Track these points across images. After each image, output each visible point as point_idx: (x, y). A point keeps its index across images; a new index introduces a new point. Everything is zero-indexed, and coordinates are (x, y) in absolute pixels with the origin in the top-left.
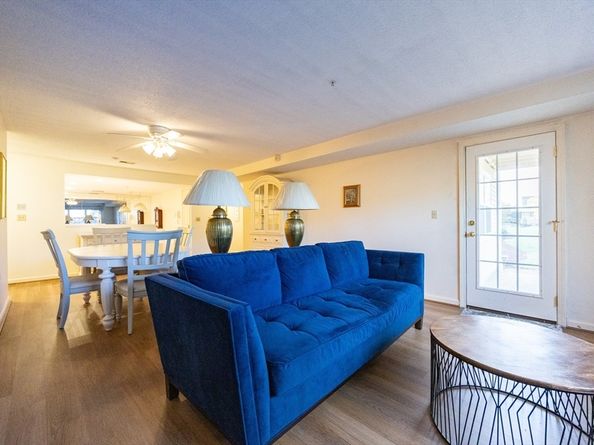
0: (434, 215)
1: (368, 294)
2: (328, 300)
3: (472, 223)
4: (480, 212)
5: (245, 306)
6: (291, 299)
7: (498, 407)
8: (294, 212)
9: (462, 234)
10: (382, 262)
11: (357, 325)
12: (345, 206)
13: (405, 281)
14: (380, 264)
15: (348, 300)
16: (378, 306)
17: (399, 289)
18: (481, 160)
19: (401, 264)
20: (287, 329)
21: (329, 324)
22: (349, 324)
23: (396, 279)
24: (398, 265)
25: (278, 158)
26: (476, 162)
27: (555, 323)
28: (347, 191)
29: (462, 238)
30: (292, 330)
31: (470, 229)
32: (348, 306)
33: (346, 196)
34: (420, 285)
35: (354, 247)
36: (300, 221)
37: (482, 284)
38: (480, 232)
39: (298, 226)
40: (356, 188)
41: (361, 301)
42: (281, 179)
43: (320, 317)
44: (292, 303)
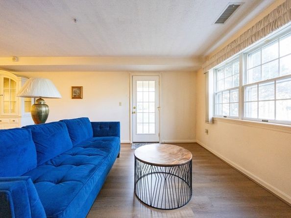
0: (120, 104)
1: (98, 146)
2: (73, 155)
3: (135, 108)
4: (138, 103)
5: (27, 180)
6: (45, 161)
7: (165, 179)
8: (40, 99)
9: (131, 112)
10: (100, 128)
11: (100, 164)
12: (73, 98)
13: (112, 136)
14: (99, 129)
15: (87, 152)
16: (105, 151)
17: (112, 140)
18: (138, 82)
19: (110, 128)
20: (54, 184)
21: (84, 170)
22: (96, 166)
23: (108, 136)
24: (108, 129)
25: (15, 58)
26: (136, 83)
27: (159, 142)
28: (74, 89)
29: (131, 114)
30: (57, 184)
31: (134, 110)
32: (89, 155)
33: (73, 92)
34: (119, 137)
35: (84, 121)
36: (46, 105)
37: (138, 133)
38: (138, 111)
39: (44, 109)
40: (80, 88)
41: (95, 151)
42: (18, 76)
43: (75, 167)
44: (46, 163)
